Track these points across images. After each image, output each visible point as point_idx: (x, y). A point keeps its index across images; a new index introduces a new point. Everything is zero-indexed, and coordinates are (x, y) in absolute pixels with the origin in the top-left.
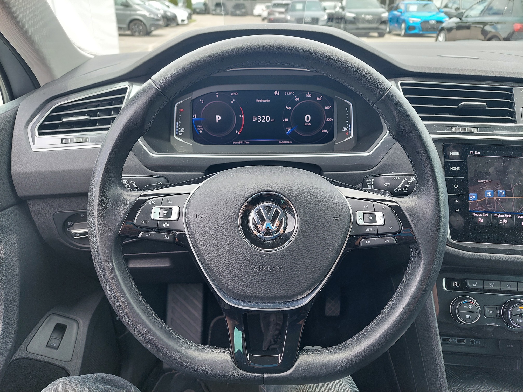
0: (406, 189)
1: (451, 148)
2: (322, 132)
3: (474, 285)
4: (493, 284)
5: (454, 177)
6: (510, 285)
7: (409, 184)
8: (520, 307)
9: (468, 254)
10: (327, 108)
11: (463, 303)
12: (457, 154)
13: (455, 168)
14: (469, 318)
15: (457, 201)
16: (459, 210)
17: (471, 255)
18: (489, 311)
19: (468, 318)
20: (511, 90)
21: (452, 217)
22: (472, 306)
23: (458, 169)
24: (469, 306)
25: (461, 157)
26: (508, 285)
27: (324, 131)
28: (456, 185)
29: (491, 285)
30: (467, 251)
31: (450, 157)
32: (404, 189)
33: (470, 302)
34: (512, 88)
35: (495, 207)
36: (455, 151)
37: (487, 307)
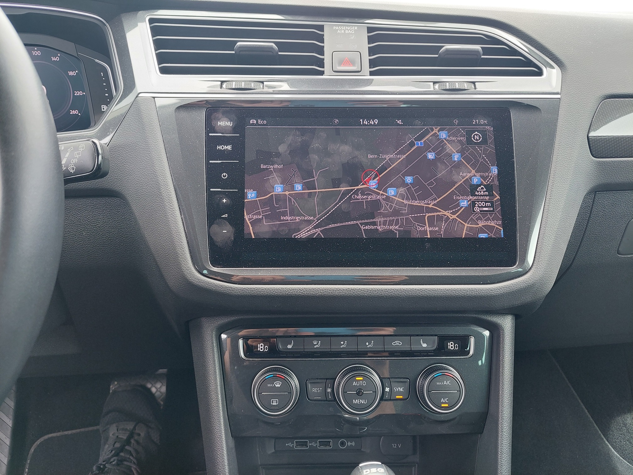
1: (220, 115)
2: (71, 113)
3: (290, 347)
4: (320, 342)
5: (222, 161)
6: (346, 342)
8: (357, 379)
9: (237, 288)
10: (71, 73)
11: (266, 378)
12: (229, 124)
13: (225, 147)
14: (276, 404)
15: (224, 201)
16: (227, 215)
17: (243, 290)
18: (314, 390)
20: (321, 28)
21: (215, 227)
22: (280, 383)
23: (229, 148)
24: (276, 383)
25: (235, 129)
26: (342, 343)
27: (73, 112)
28: (225, 174)
29: (316, 345)
31: (217, 128)
32: (70, 166)
33: (277, 375)
34: (323, 26)
35: (287, 208)
36: (225, 119)
37: (310, 383)
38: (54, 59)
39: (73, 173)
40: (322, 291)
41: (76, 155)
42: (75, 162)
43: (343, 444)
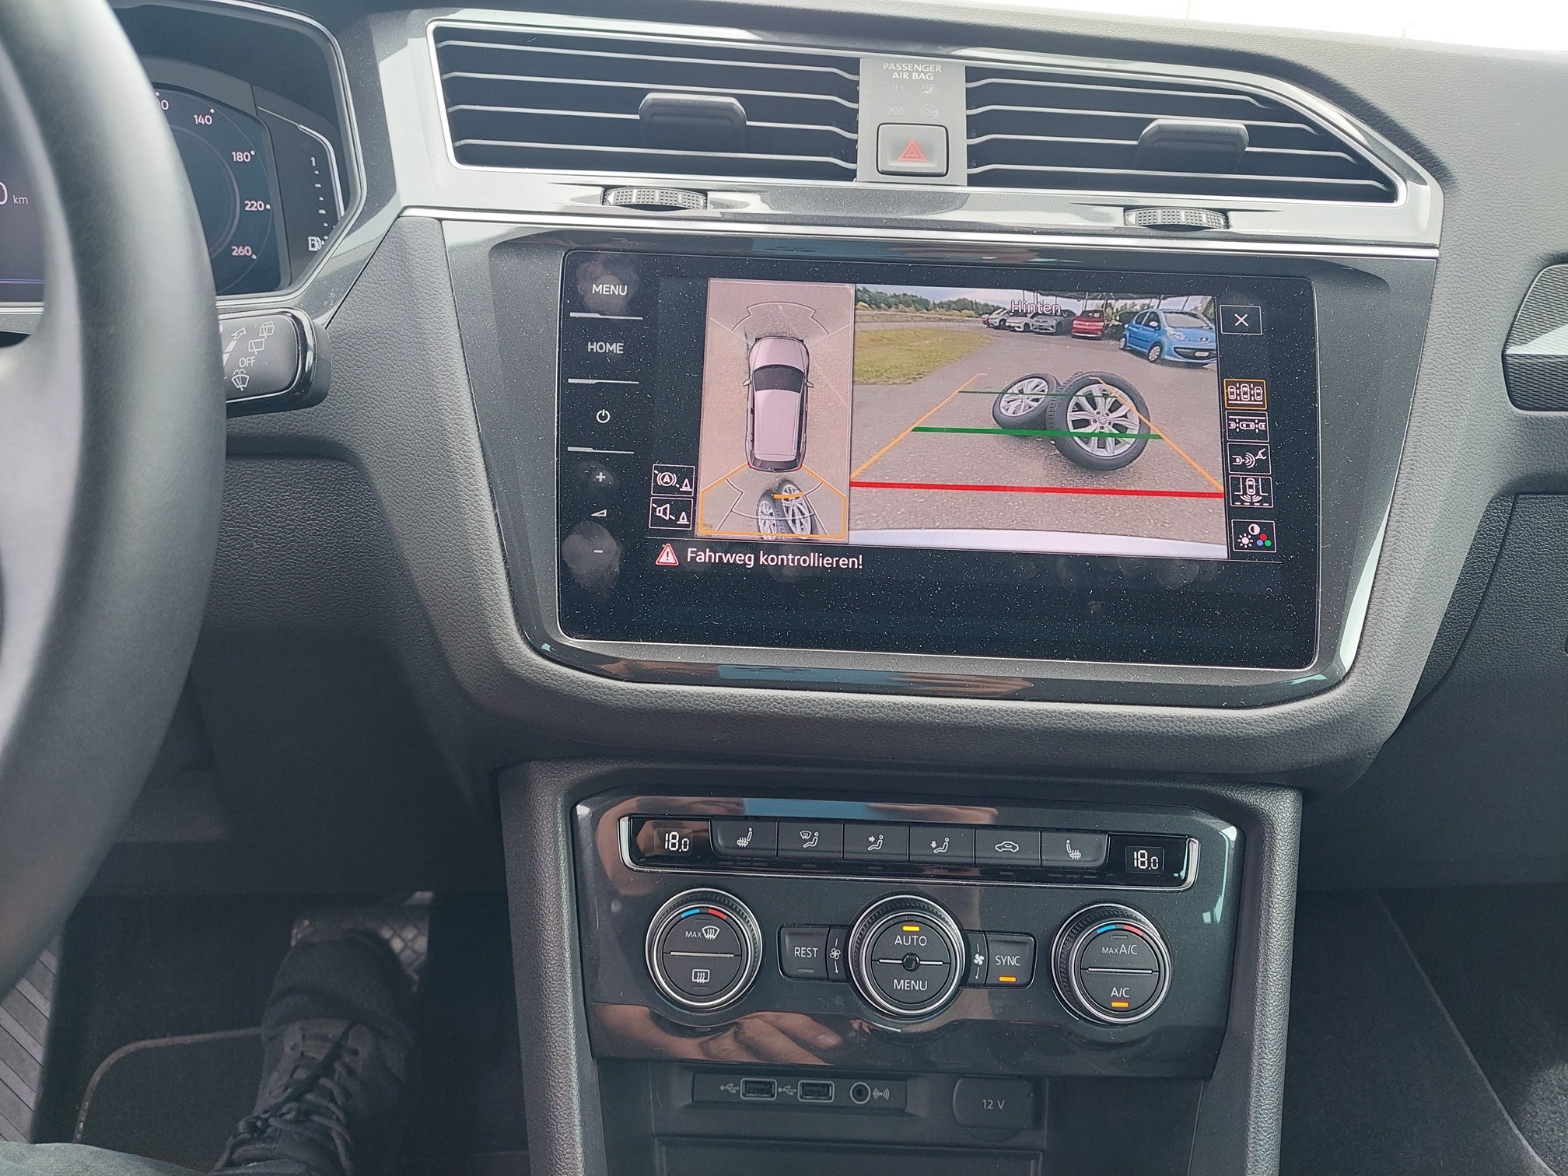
0: (242, 373)
1: (596, 267)
2: (234, 254)
3: (742, 842)
4: (817, 834)
5: (598, 381)
6: (881, 837)
7: (255, 350)
8: (906, 928)
9: (623, 690)
10: (239, 157)
11: (683, 916)
12: (619, 291)
13: (607, 347)
14: (704, 981)
15: (601, 477)
16: (605, 511)
17: (636, 696)
18: (799, 951)
19: (698, 981)
20: (853, 66)
21: (575, 542)
22: (716, 931)
23: (617, 348)
24: (706, 930)
25: (632, 304)
26: (872, 839)
27: (239, 251)
28: (604, 412)
29: (806, 841)
30: (622, 680)
31: (588, 301)
32: (237, 373)
33: (710, 911)
34: (858, 60)
36: (612, 277)
37: (789, 934)
38: (199, 120)
39: (242, 390)
40: (829, 707)
41: (252, 348)
42: (250, 364)
43: (860, 1093)
